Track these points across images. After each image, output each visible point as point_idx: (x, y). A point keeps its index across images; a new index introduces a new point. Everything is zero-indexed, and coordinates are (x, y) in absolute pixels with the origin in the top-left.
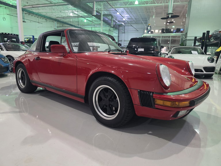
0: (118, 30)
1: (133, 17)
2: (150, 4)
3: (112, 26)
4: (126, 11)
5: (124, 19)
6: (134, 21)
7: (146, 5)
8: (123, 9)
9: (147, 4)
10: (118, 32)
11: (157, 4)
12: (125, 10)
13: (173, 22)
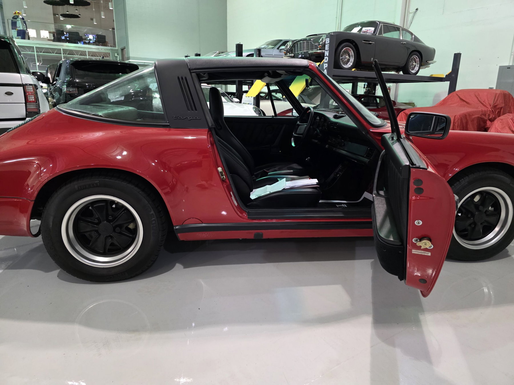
13: (76, 16)
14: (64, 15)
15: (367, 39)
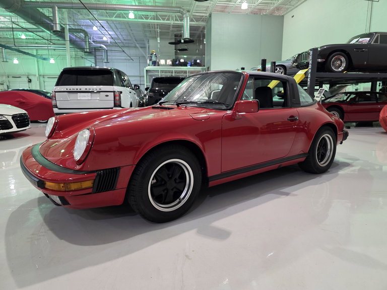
0: (94, 57)
1: (120, 37)
2: (151, 19)
3: (88, 50)
4: (110, 25)
5: (105, 39)
6: (123, 43)
7: (145, 20)
8: (105, 22)
9: (147, 18)
10: (94, 60)
11: (162, 21)
12: (108, 23)
13: (186, 50)
14: (180, 50)
15: (359, 47)
